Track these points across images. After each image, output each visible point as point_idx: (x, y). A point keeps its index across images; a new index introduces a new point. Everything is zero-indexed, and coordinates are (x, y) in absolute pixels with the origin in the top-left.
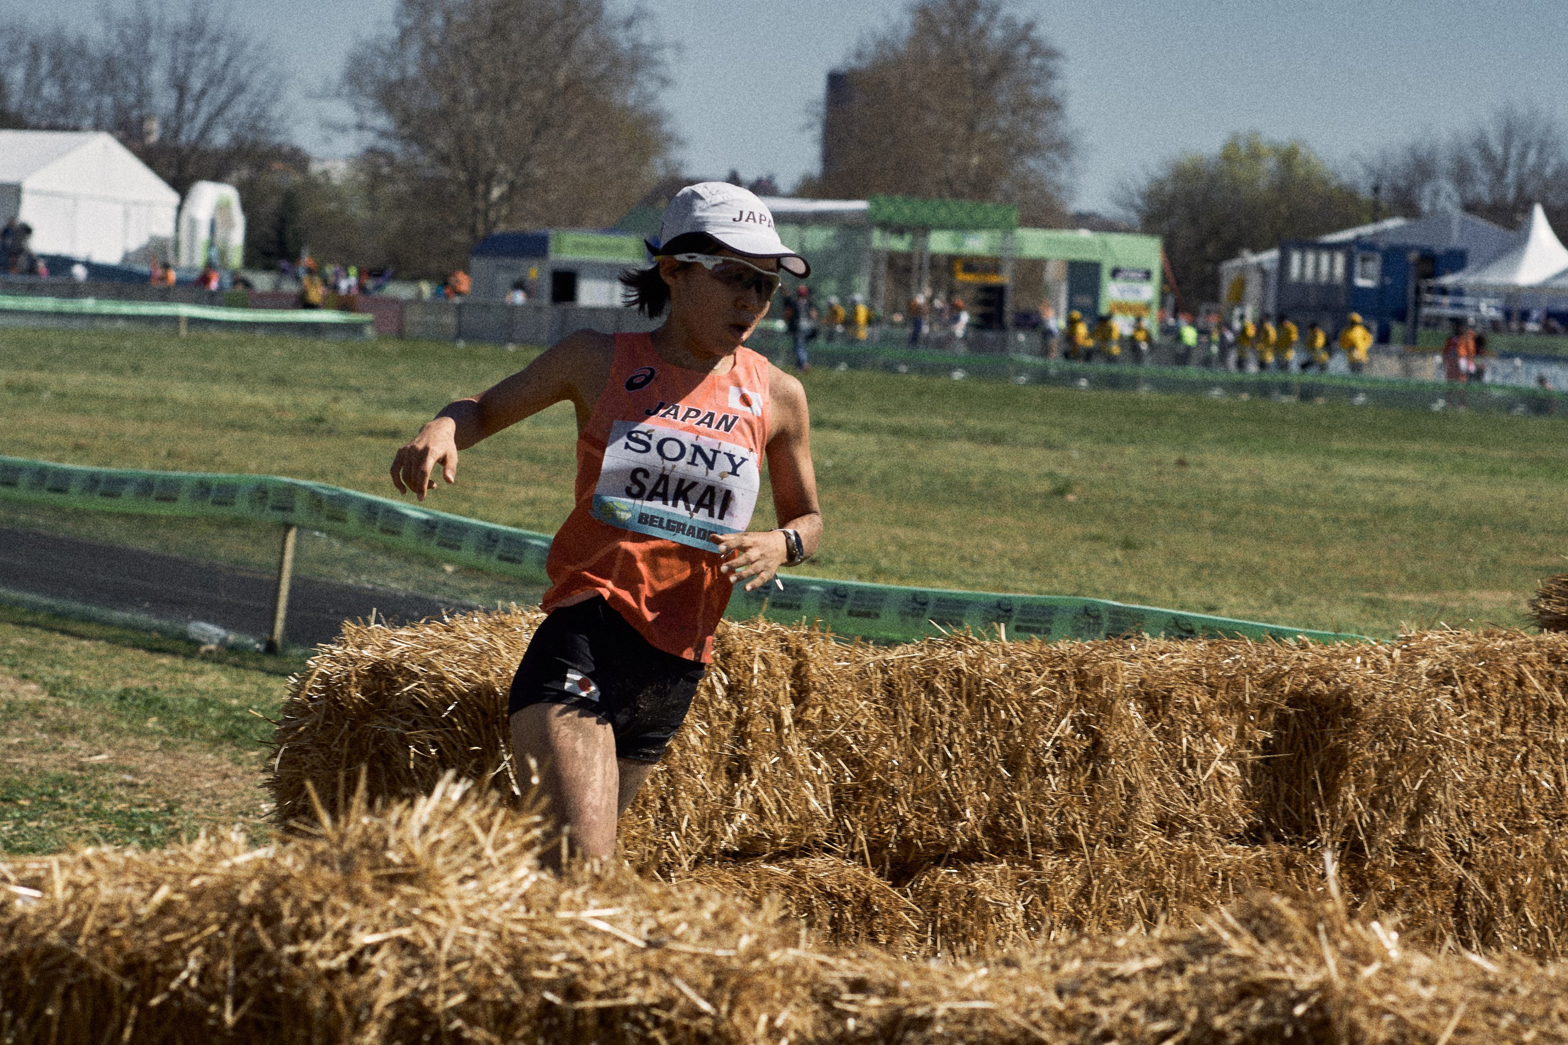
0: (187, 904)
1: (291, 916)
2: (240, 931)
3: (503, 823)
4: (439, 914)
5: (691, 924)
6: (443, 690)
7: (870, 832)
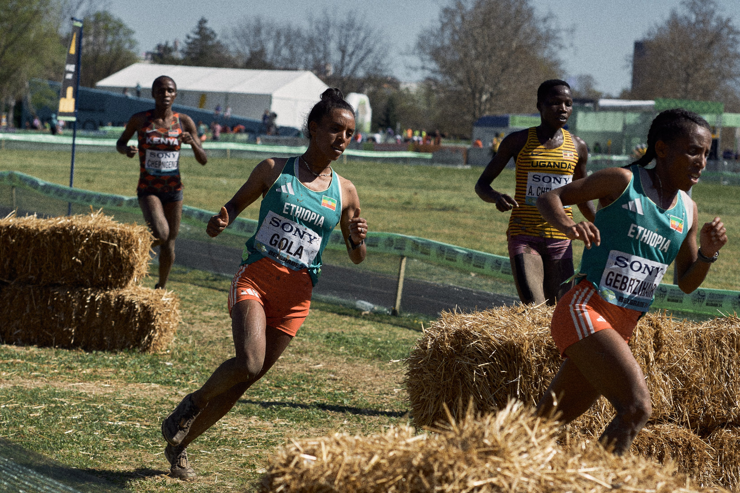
0: (387, 465)
1: (438, 471)
2: (413, 478)
3: (540, 425)
4: (510, 471)
5: (633, 476)
6: (489, 344)
7: (690, 412)
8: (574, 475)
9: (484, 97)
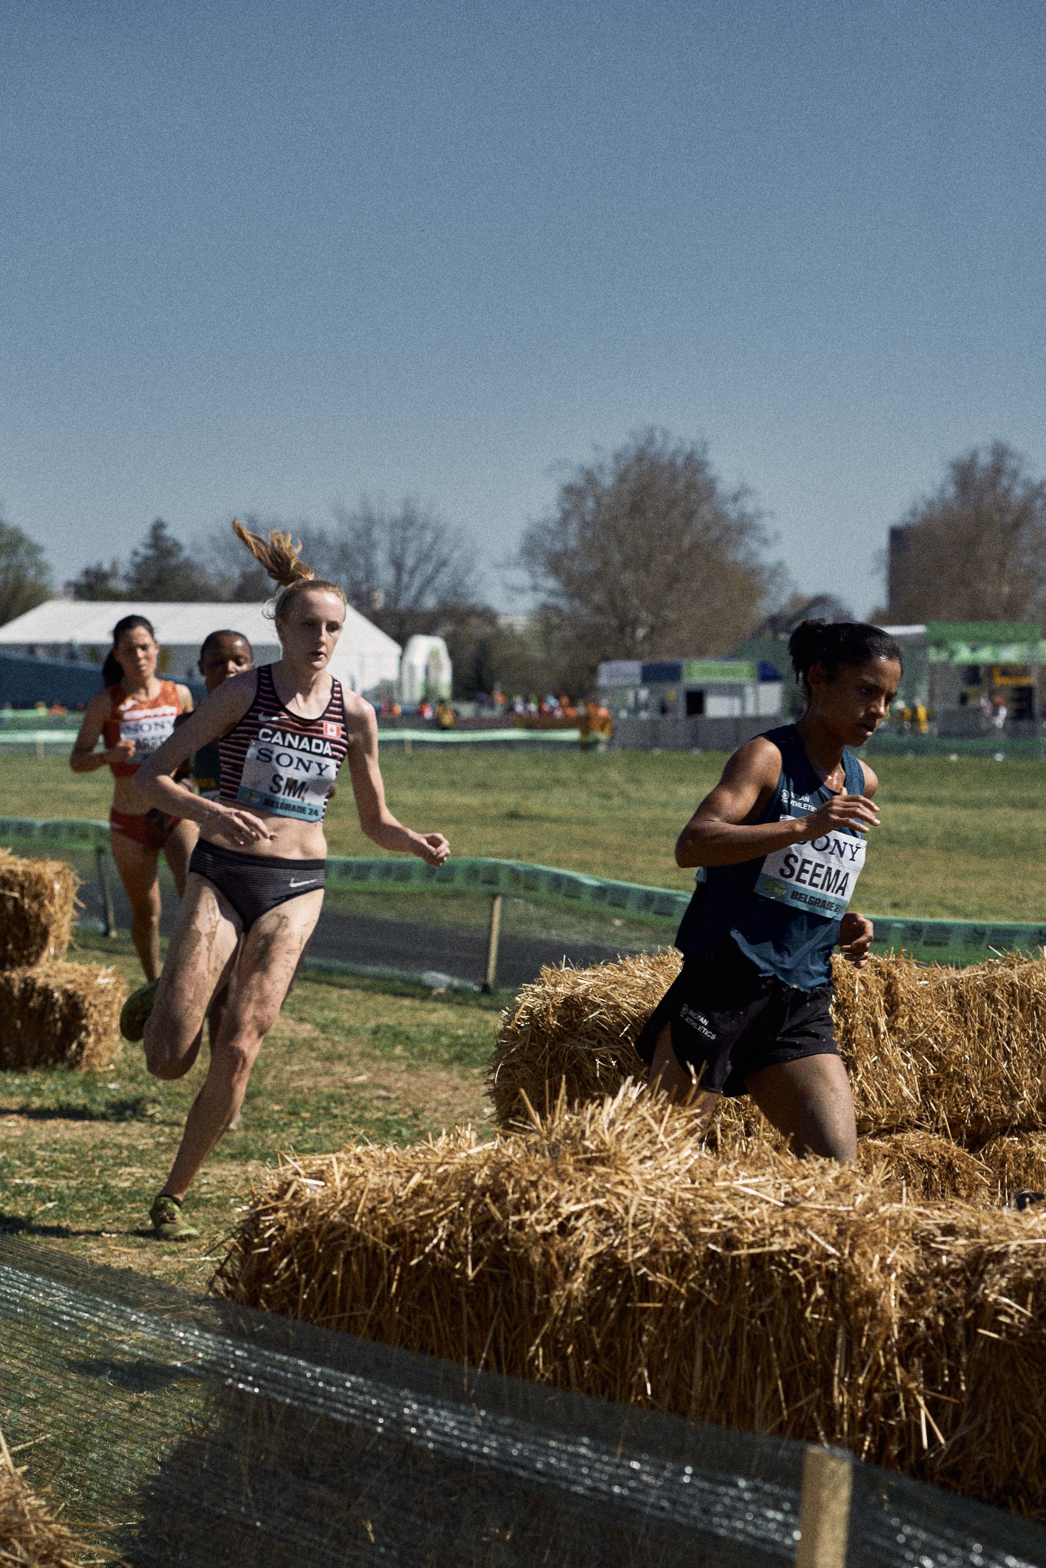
0: (435, 1187)
1: (513, 1193)
2: (476, 1206)
3: (671, 1115)
4: (626, 1187)
5: (818, 1187)
6: (619, 1015)
7: (950, 1112)
8: (726, 1189)
9: (641, 633)
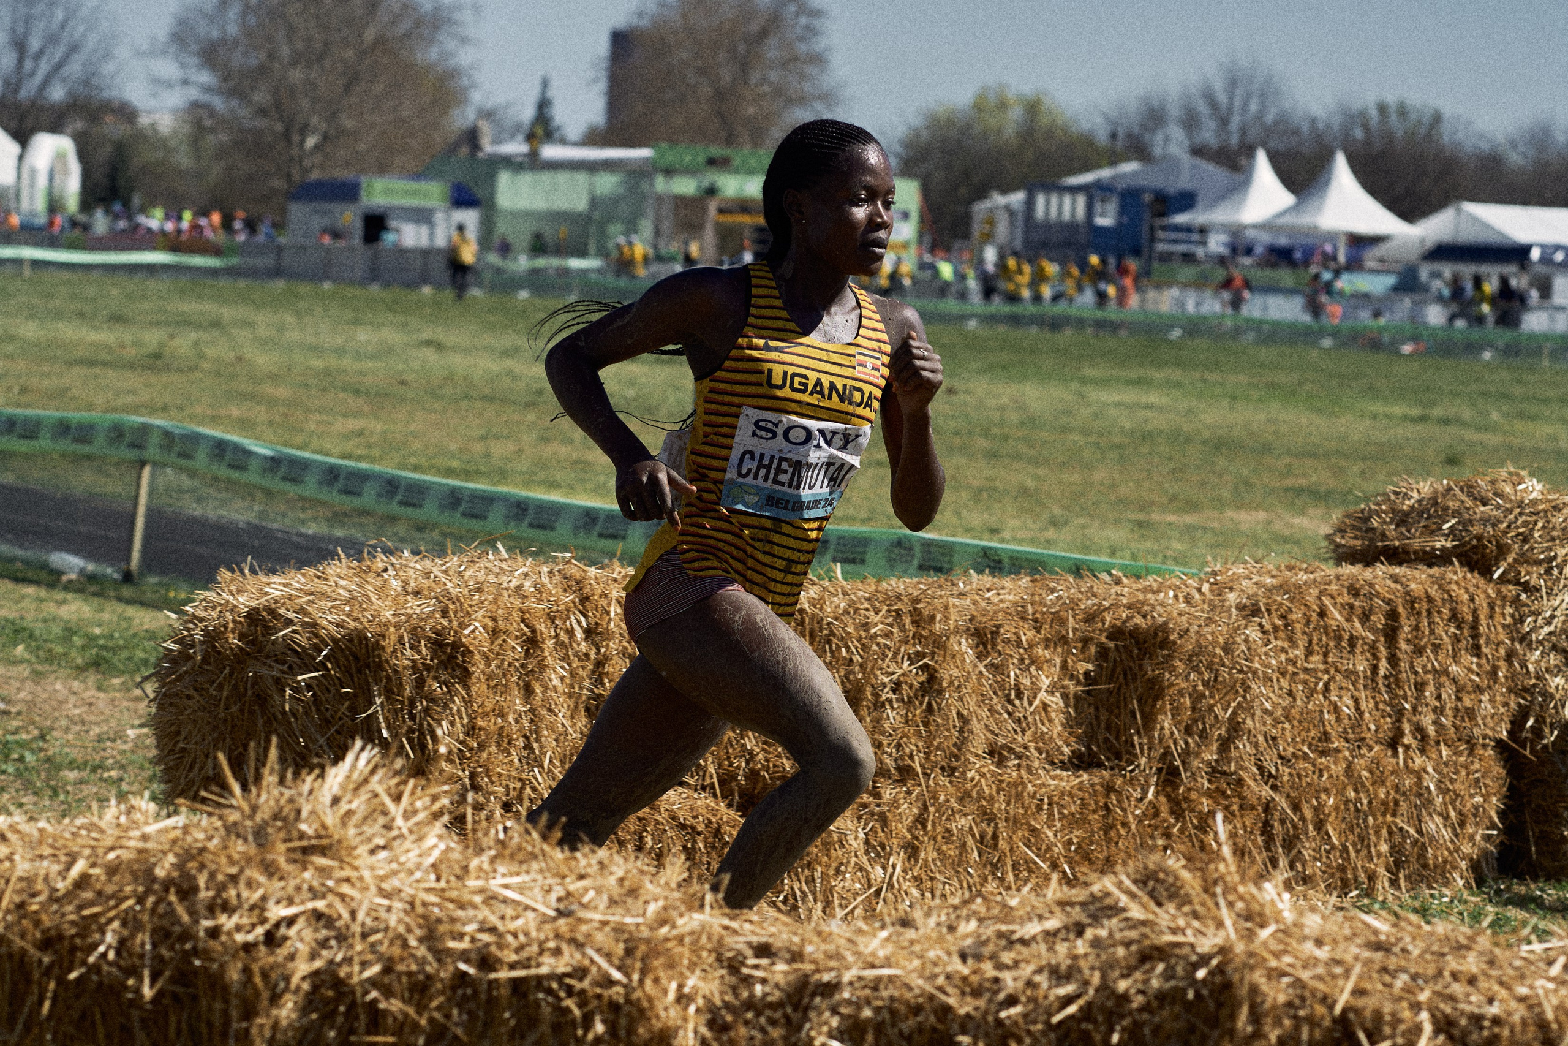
0: (103, 878)
1: (208, 889)
2: (156, 904)
3: (413, 793)
4: (353, 885)
5: (599, 891)
6: (316, 635)
7: (720, 766)
8: (482, 891)
9: (311, 142)
